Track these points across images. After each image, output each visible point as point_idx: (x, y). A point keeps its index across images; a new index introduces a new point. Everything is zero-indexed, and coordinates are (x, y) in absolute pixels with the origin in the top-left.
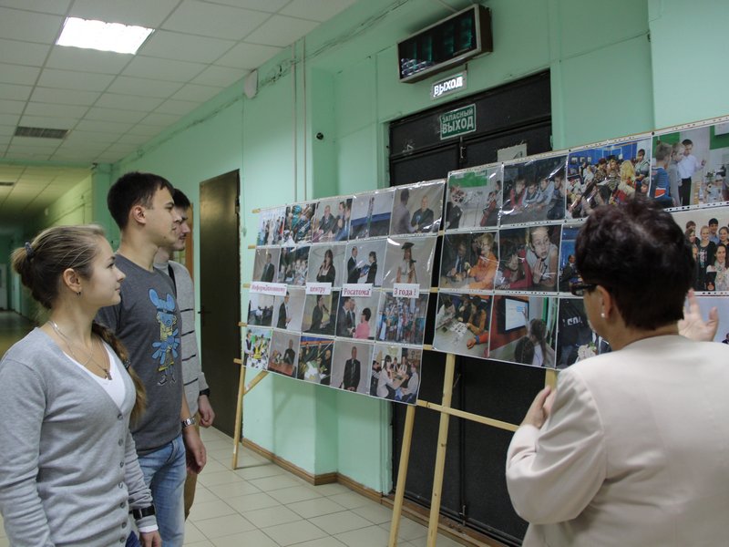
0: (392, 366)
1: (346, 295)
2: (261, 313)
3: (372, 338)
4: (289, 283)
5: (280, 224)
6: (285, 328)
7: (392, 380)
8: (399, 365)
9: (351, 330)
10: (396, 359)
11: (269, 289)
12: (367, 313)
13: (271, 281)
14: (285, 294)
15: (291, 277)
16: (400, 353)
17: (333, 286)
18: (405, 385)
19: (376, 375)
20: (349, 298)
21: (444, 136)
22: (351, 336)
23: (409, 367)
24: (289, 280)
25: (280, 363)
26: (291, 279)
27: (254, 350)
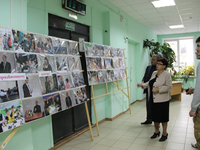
0: (79, 94)
1: (59, 75)
2: (6, 93)
3: (72, 88)
4: (26, 73)
5: (7, 38)
6: (31, 96)
7: (80, 98)
8: (80, 93)
9: (64, 87)
10: (79, 91)
11: (9, 77)
12: (67, 80)
13: (10, 72)
14: (25, 79)
15: (27, 69)
16: (80, 89)
17: (52, 72)
18: (83, 97)
19: (76, 98)
20: (60, 76)
21: (67, 28)
22: (65, 89)
23: (83, 92)
24: (25, 71)
25: (33, 115)
26: (27, 71)
27: (7, 118)
